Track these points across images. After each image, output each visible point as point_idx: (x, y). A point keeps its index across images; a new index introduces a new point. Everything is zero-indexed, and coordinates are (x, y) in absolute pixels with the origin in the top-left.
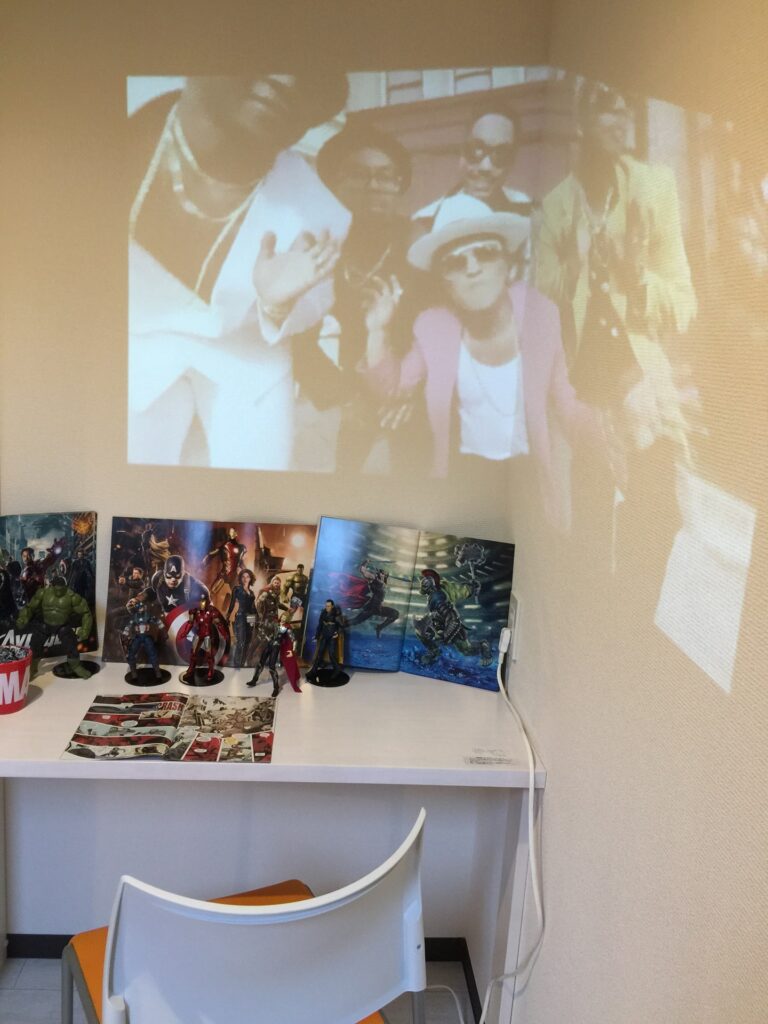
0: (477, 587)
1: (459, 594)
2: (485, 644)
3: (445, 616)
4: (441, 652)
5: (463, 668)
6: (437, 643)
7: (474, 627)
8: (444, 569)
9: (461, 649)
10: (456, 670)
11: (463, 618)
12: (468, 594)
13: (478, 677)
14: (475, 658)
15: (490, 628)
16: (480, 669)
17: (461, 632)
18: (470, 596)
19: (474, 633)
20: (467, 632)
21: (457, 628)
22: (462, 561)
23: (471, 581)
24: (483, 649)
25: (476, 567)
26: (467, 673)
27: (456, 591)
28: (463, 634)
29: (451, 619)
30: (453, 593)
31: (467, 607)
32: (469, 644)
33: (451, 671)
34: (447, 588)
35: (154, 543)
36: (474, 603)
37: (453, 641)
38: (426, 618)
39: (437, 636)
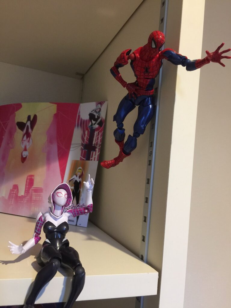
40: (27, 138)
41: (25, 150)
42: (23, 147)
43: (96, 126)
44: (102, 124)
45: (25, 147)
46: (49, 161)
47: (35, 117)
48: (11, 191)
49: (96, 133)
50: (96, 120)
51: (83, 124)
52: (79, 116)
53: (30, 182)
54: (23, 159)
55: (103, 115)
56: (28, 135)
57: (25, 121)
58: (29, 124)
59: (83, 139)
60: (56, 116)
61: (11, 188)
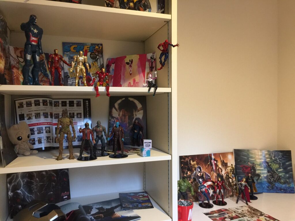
0: (281, 164)
1: (276, 167)
2: (287, 180)
3: (273, 174)
4: (275, 185)
5: (283, 188)
6: (273, 182)
7: (283, 176)
8: (269, 160)
9: (281, 183)
10: (281, 189)
11: (279, 174)
12: (278, 166)
13: (288, 190)
14: (285, 185)
15: (288, 175)
16: (288, 188)
17: (279, 178)
18: (279, 167)
19: (283, 177)
20: (281, 178)
21: (278, 177)
22: (274, 157)
23: (278, 163)
24: (287, 182)
25: (279, 159)
26: (284, 190)
27: (275, 166)
28: (280, 178)
29: (275, 175)
30: (274, 167)
31: (279, 170)
32: (283, 181)
33: (279, 190)
34: (271, 165)
35: (192, 163)
36: (281, 169)
37: (277, 181)
38: (267, 175)
39: (272, 180)
40: (130, 67)
41: (131, 71)
42: (130, 70)
43: (153, 61)
44: (155, 60)
45: (131, 70)
46: (139, 73)
47: (132, 60)
48: (128, 84)
49: (153, 63)
50: (153, 59)
51: (149, 60)
52: (147, 58)
53: (134, 81)
54: (131, 74)
55: (155, 57)
56: (131, 66)
57: (129, 62)
58: (130, 62)
59: (149, 65)
60: (139, 59)
61: (128, 83)
